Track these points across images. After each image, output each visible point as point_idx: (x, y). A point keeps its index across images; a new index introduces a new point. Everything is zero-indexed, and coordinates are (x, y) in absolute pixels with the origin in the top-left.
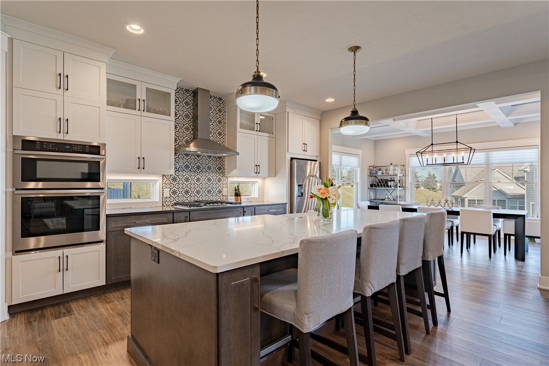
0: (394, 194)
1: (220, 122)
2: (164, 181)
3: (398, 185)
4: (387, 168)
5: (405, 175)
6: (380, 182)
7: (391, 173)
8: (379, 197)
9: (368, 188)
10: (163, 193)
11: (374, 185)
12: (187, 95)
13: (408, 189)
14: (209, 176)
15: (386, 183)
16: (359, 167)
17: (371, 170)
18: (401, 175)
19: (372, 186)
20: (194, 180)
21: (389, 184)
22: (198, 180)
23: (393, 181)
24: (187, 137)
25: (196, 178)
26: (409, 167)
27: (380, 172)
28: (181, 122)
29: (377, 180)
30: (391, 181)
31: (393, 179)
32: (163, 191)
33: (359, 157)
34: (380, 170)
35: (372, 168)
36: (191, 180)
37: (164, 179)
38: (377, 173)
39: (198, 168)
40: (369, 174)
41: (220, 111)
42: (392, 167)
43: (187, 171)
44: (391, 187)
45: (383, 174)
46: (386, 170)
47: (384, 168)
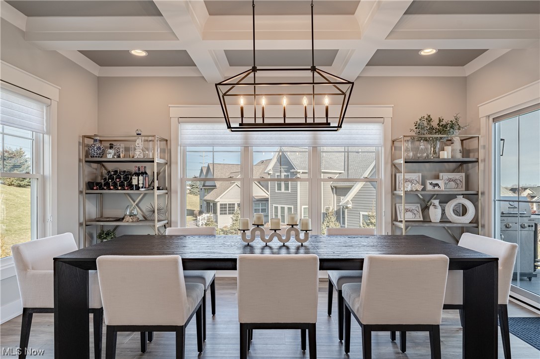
0: (145, 206)
3: (156, 184)
4: (128, 144)
5: (169, 163)
6: (111, 177)
7: (138, 155)
8: (109, 212)
9: (81, 192)
11: (97, 184)
13: (177, 192)
15: (126, 179)
16: (48, 133)
17: (88, 146)
18: (162, 161)
19: (90, 185)
21: (135, 182)
23: (143, 174)
26: (177, 144)
27: (112, 151)
29: (104, 172)
30: (138, 174)
31: (142, 170)
33: (49, 106)
34: (111, 147)
35: (91, 142)
38: (103, 154)
40: (83, 157)
42: (139, 142)
44: (138, 188)
45: (119, 157)
46: (127, 149)
47: (123, 145)
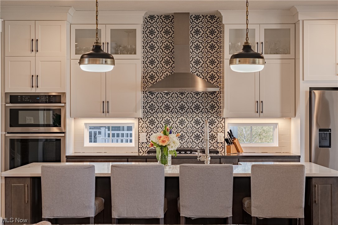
1: (212, 47)
2: (141, 124)
10: (139, 137)
12: (167, 22)
14: (197, 117)
20: (177, 122)
22: (182, 122)
24: (167, 72)
25: (178, 121)
28: (160, 55)
32: (139, 135)
36: (172, 122)
37: (140, 122)
39: (182, 108)
41: (212, 32)
43: (167, 112)
